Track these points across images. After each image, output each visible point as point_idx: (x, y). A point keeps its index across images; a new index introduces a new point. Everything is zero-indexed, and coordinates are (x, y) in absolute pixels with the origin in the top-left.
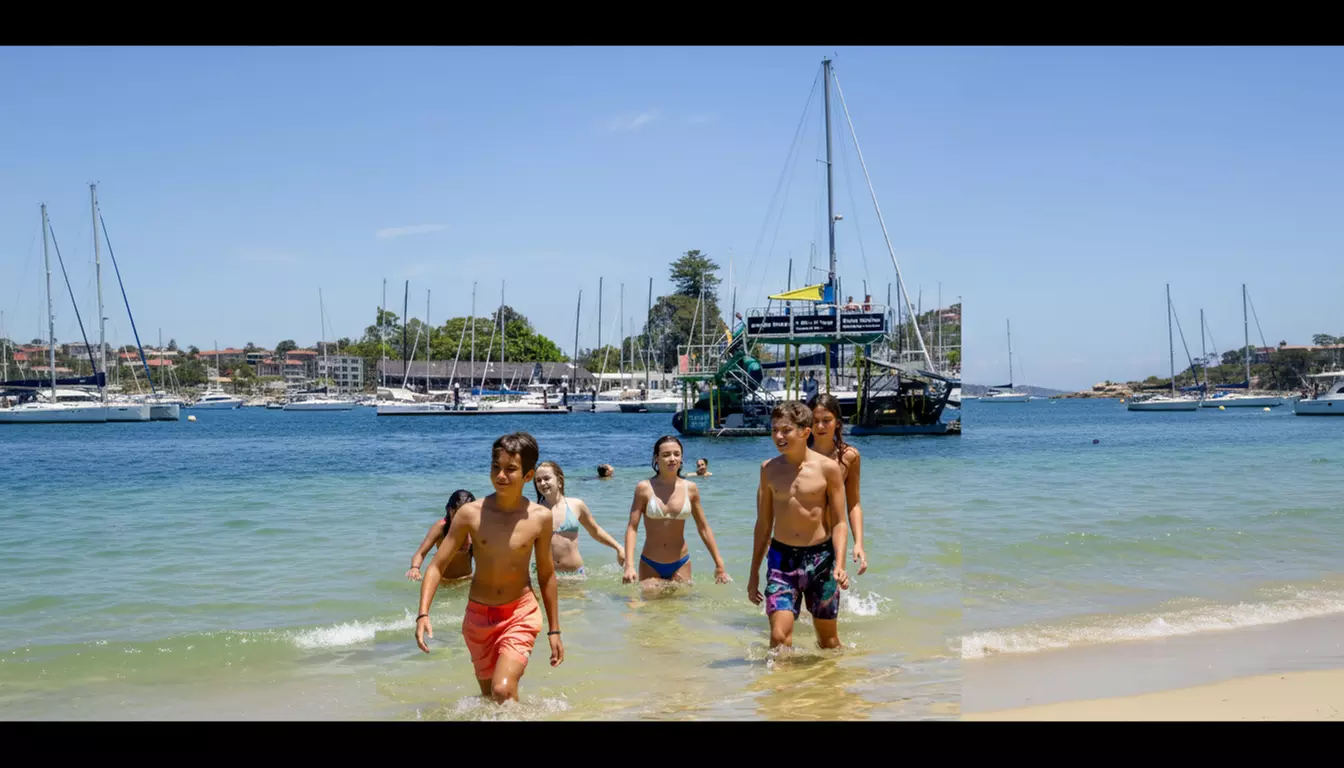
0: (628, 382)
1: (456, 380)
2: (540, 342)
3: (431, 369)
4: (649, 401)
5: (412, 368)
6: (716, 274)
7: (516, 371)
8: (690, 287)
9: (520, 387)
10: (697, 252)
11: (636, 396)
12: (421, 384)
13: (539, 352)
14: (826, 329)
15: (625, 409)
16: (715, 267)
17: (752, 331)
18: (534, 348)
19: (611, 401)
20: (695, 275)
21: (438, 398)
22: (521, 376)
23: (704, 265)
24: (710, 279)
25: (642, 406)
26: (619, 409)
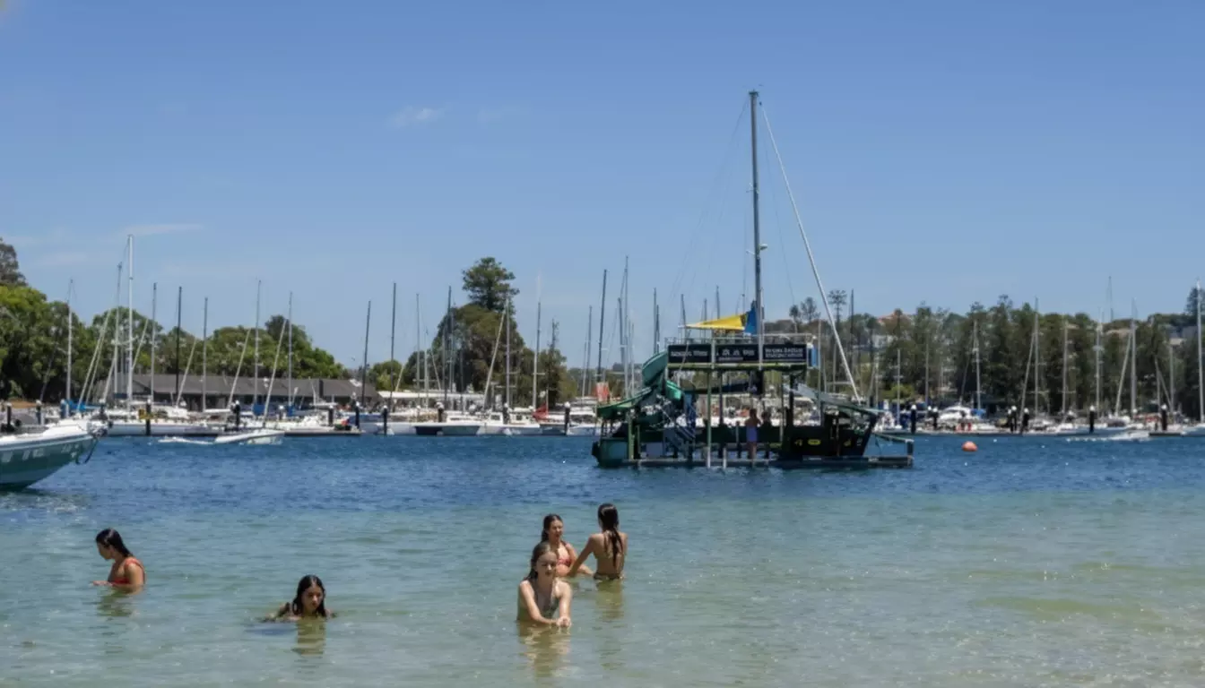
0: (420, 401)
1: (235, 397)
2: (318, 356)
3: (205, 384)
4: (449, 422)
5: (185, 383)
6: (512, 284)
7: (295, 389)
8: (483, 298)
9: (304, 405)
10: (491, 260)
11: (434, 418)
12: (193, 401)
13: (314, 365)
14: (747, 359)
15: (422, 431)
16: (511, 276)
17: (672, 360)
18: (312, 362)
19: (406, 420)
20: (490, 284)
21: (215, 417)
22: (304, 394)
23: (501, 274)
24: (505, 289)
25: (439, 429)
26: (414, 431)
